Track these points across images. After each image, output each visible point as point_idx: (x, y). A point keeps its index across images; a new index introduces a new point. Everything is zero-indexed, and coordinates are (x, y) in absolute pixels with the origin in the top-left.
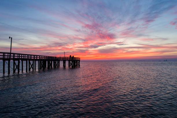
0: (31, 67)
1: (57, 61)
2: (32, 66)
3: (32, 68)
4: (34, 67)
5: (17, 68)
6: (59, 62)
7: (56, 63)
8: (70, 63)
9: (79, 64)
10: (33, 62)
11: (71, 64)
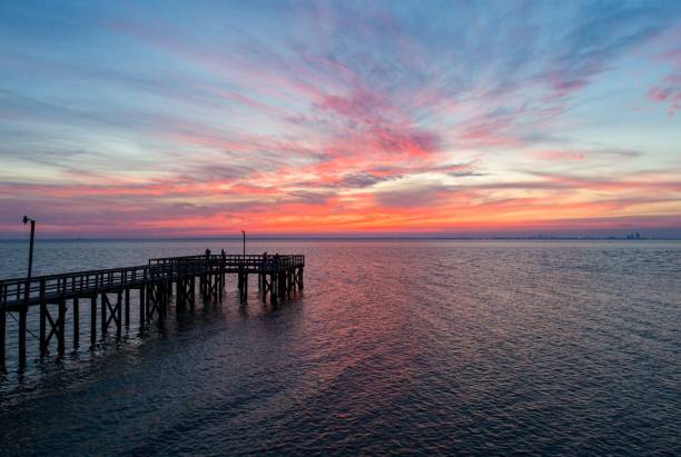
0: (113, 316)
1: (213, 276)
2: (116, 314)
3: (113, 323)
4: (123, 318)
5: (53, 331)
6: (220, 279)
7: (210, 284)
8: (265, 281)
9: (301, 278)
10: (120, 298)
11: (270, 287)
